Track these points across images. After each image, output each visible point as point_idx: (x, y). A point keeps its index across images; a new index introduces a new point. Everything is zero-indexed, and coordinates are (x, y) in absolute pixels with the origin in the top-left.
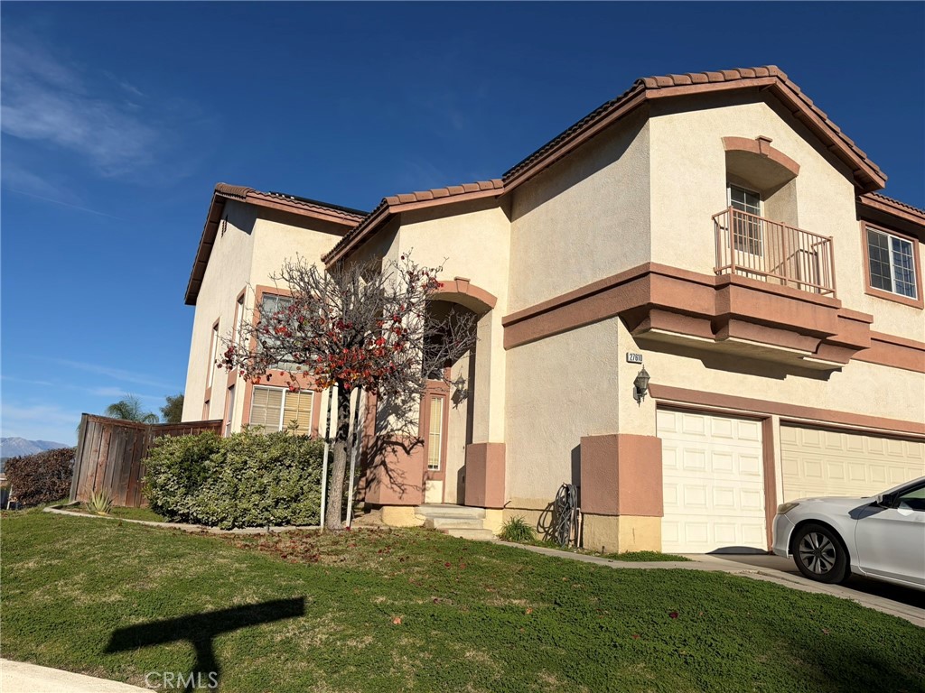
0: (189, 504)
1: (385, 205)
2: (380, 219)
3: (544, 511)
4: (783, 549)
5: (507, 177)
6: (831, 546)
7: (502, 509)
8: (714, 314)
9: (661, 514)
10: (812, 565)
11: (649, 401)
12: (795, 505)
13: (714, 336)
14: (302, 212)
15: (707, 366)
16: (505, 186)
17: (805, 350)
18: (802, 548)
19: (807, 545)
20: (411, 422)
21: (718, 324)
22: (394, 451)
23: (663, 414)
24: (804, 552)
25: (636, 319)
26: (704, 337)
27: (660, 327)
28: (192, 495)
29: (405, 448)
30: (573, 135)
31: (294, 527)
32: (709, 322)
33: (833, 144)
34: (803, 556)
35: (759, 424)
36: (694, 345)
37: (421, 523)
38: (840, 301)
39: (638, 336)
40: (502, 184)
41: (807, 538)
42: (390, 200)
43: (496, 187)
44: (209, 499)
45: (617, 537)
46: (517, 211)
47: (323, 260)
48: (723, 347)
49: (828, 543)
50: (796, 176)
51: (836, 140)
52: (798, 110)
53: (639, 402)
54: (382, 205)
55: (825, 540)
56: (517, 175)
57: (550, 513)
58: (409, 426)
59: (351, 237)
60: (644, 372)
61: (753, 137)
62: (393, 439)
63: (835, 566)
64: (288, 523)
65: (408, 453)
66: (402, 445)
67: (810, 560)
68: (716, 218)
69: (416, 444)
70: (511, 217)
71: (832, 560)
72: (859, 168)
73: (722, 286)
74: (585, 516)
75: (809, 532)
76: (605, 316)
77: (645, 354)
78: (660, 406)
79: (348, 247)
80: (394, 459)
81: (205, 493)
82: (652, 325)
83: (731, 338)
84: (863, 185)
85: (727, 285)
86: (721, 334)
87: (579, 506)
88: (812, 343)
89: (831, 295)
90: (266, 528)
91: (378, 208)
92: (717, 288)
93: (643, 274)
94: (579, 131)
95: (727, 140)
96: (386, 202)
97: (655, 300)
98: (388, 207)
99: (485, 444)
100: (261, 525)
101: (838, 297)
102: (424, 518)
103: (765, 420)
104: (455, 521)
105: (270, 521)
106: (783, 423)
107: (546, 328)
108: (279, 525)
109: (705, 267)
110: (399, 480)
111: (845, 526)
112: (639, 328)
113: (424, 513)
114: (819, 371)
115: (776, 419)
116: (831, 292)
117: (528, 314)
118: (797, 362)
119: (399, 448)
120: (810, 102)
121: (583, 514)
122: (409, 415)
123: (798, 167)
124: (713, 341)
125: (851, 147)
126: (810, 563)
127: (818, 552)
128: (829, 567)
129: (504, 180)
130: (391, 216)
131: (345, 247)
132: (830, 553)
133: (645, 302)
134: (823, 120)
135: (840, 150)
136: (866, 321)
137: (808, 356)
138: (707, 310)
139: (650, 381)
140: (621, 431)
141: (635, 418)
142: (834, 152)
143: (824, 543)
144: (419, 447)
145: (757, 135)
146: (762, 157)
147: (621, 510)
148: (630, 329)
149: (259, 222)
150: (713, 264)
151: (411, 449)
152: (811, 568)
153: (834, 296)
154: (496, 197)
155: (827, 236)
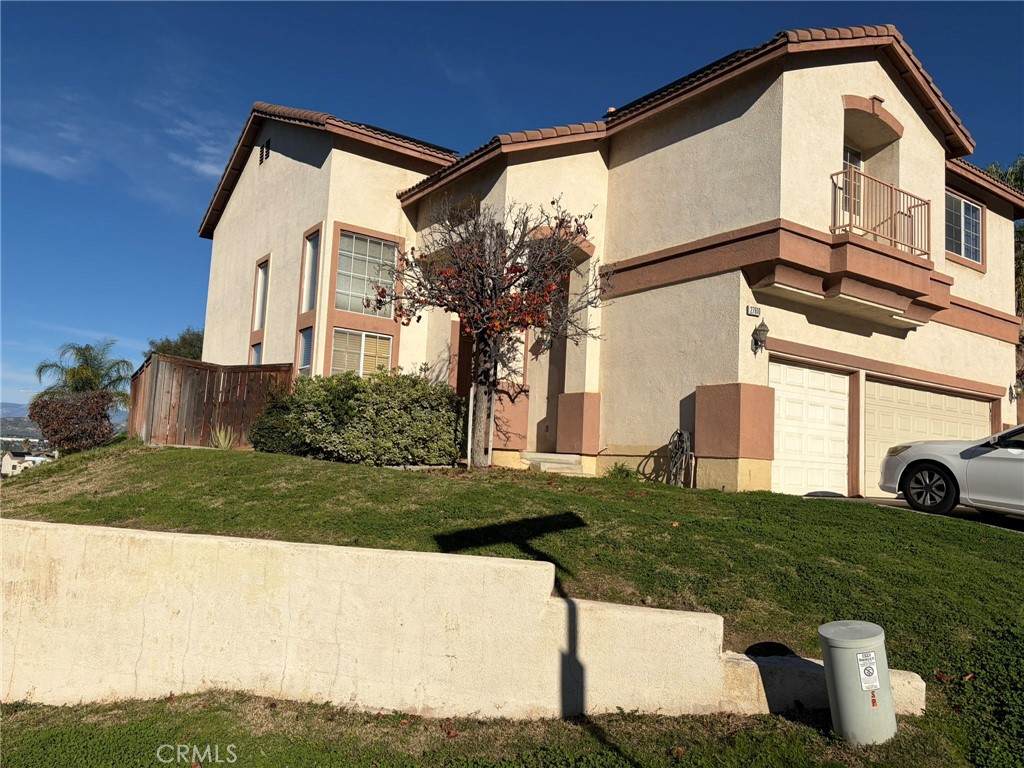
0: (334, 441)
1: (496, 143)
2: (486, 157)
3: (646, 457)
4: (893, 486)
5: (612, 119)
6: (942, 482)
7: (596, 456)
8: (829, 272)
9: (771, 458)
10: (922, 499)
11: (764, 354)
12: (907, 447)
13: (824, 293)
14: (381, 144)
15: (811, 321)
16: (607, 129)
17: (898, 309)
18: (913, 484)
19: (918, 481)
20: (514, 371)
21: (830, 282)
22: (500, 400)
23: (776, 368)
24: (914, 488)
25: (760, 275)
26: (813, 292)
27: (783, 283)
28: (339, 434)
29: (510, 397)
30: (696, 83)
31: (428, 467)
32: (822, 280)
33: (934, 107)
34: (913, 492)
35: (847, 378)
36: (804, 300)
37: (525, 467)
38: (933, 263)
39: (759, 290)
40: (604, 126)
41: (919, 476)
42: (503, 138)
43: (598, 131)
44: (355, 438)
45: (736, 478)
46: (616, 157)
47: (399, 197)
48: (831, 304)
49: (939, 479)
50: (899, 137)
51: (938, 104)
52: (908, 70)
53: (755, 353)
54: (491, 143)
55: (936, 476)
56: (623, 119)
57: (652, 460)
58: (513, 375)
59: (443, 175)
60: (763, 325)
61: (867, 95)
62: (499, 387)
63: (945, 499)
64: (423, 462)
65: (513, 401)
66: (507, 393)
67: (919, 495)
68: (835, 178)
69: (519, 393)
70: (609, 163)
71: (942, 494)
72: (952, 133)
73: (839, 245)
74: (699, 460)
75: (921, 470)
76: (726, 268)
77: (764, 308)
78: (773, 359)
79: (437, 186)
80: (500, 407)
81: (350, 433)
82: (776, 280)
83: (841, 295)
84: (953, 149)
85: (845, 244)
86: (832, 291)
87: (693, 450)
88: (905, 302)
89: (925, 257)
90: (402, 467)
91: (486, 146)
92: (833, 246)
93: (774, 229)
94: (704, 80)
95: (847, 98)
96: (499, 140)
97: (784, 255)
98: (499, 146)
99: (583, 394)
100: (398, 464)
101: (932, 259)
102: (528, 462)
103: (852, 374)
104: (559, 466)
105: (407, 461)
106: (869, 378)
107: (654, 278)
108: (414, 463)
109: (821, 224)
110: (504, 428)
111: (956, 465)
112: (762, 282)
113: (528, 457)
114: (899, 329)
115: (862, 374)
116: (926, 253)
117: (630, 265)
118: (886, 321)
119: (505, 397)
120: (919, 65)
121: (696, 458)
122: (513, 365)
123: (902, 128)
124: (822, 297)
125: (948, 112)
126: (919, 498)
127: (928, 488)
128: (938, 500)
129: (607, 123)
130: (503, 155)
131: (432, 185)
132: (940, 488)
133: (774, 257)
134: (928, 83)
135: (939, 114)
136: (946, 283)
137: (897, 314)
138: (824, 267)
139: (768, 335)
140: (740, 381)
141: (752, 369)
142: (932, 116)
143: (934, 480)
144: (522, 395)
145: (872, 95)
146: (874, 116)
147: (741, 453)
148: (750, 284)
149: (335, 152)
150: (829, 222)
151: (516, 397)
152: (920, 501)
153: (929, 258)
154: (596, 140)
155: (926, 199)
